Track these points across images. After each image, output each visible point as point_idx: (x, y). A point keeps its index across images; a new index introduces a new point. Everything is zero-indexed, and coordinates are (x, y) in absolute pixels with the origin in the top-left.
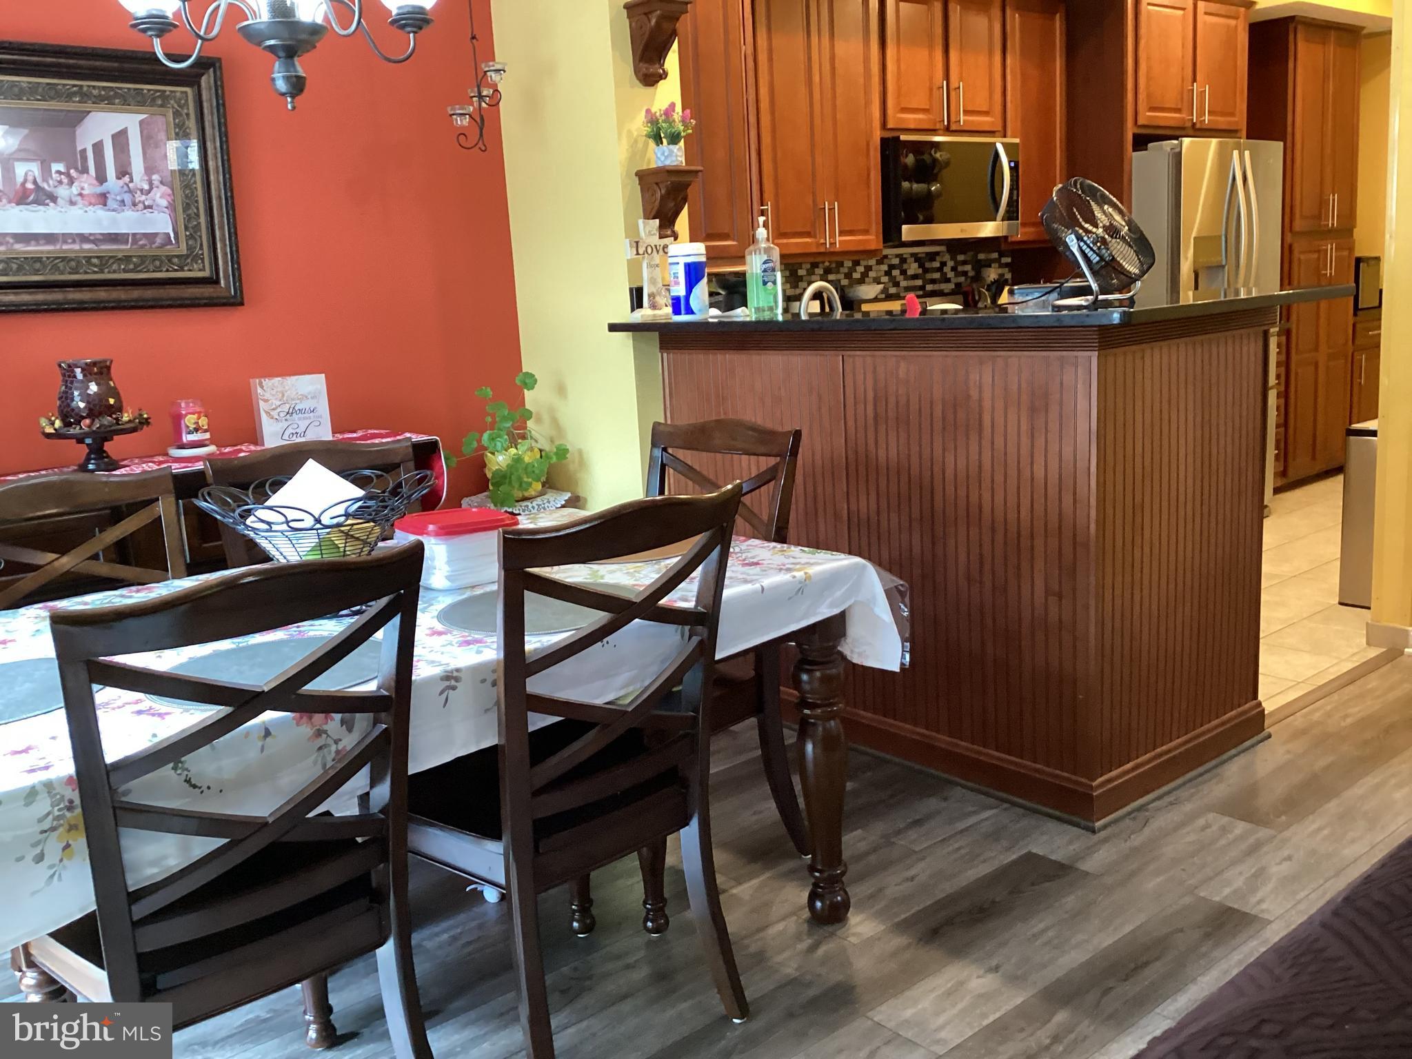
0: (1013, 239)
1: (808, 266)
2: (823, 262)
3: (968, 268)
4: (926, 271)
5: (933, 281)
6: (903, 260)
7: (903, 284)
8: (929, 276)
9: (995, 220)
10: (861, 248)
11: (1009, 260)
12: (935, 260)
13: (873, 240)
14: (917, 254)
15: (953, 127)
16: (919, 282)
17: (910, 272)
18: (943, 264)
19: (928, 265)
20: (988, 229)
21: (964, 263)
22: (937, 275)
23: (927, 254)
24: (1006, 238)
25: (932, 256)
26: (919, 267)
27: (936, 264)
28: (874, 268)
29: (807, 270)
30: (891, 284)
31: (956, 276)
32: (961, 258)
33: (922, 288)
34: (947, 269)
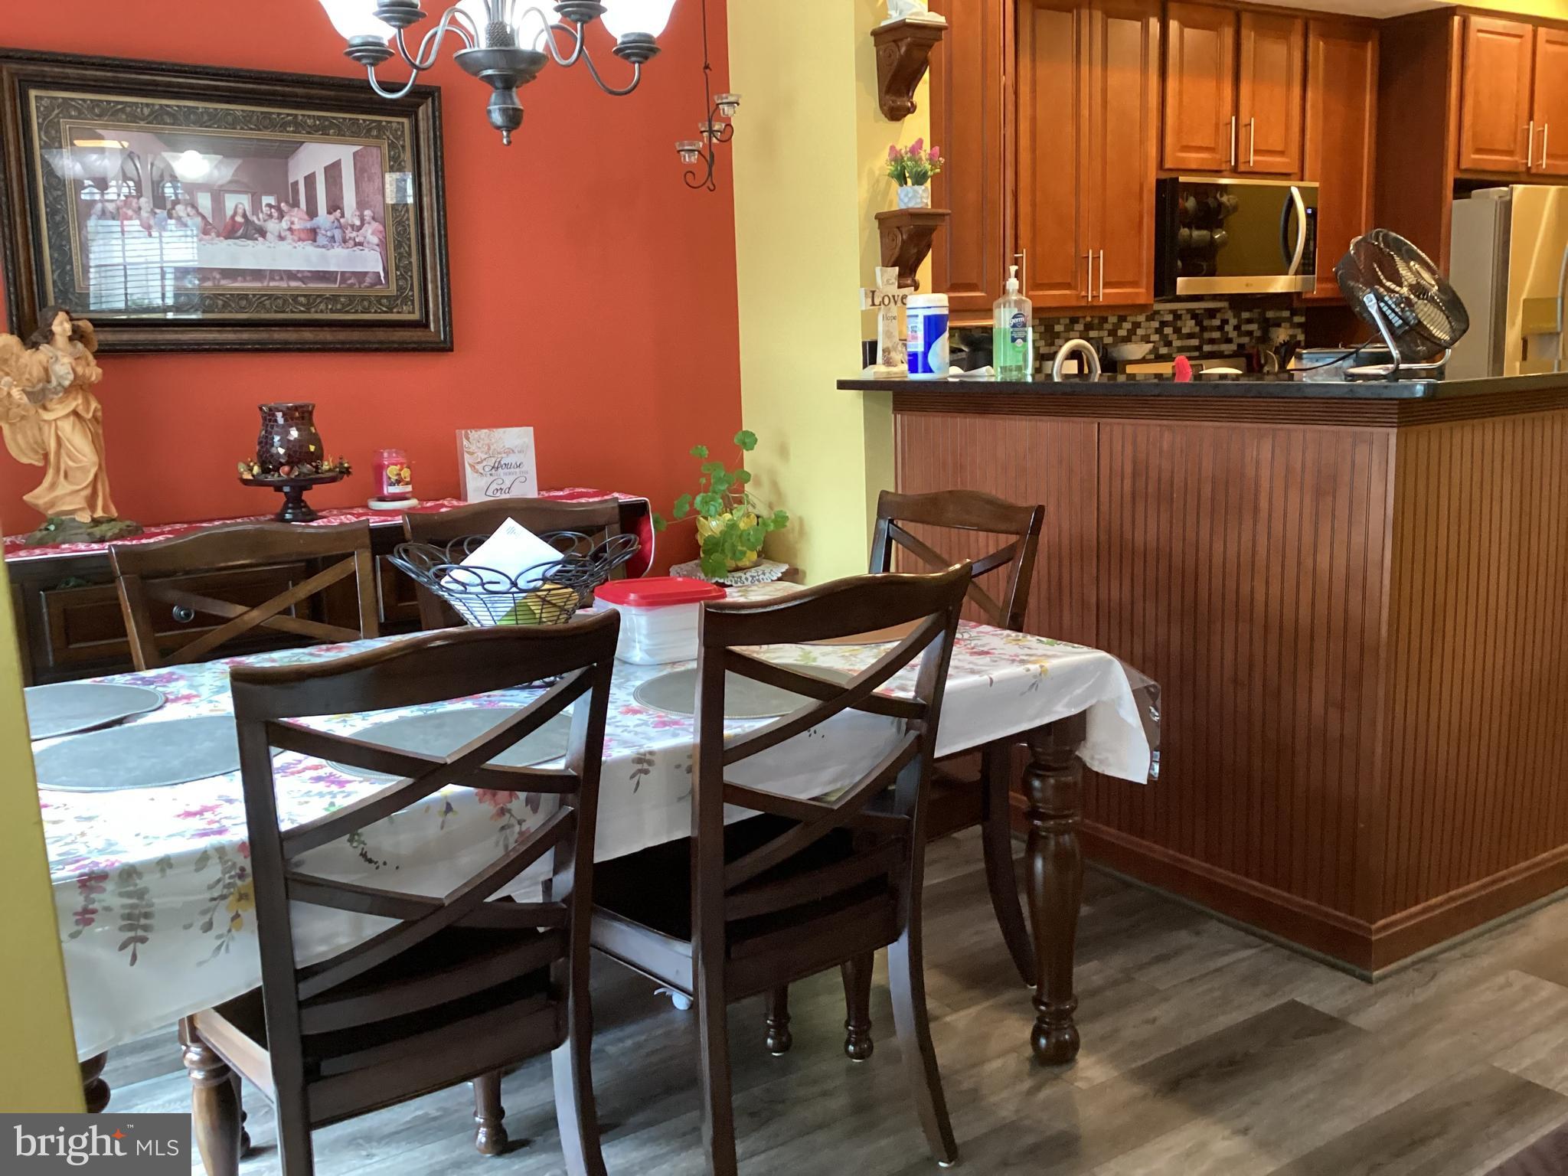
0: (1309, 296)
1: (1068, 321)
2: (1084, 317)
3: (1254, 327)
4: (1203, 329)
5: (1212, 341)
6: (1177, 316)
7: (1177, 343)
8: (1207, 335)
9: (1287, 274)
10: (1130, 302)
11: (1302, 319)
12: (1214, 317)
13: (1142, 293)
14: (1194, 310)
15: (1242, 168)
16: (1195, 342)
17: (1184, 331)
18: (1225, 322)
19: (1206, 323)
20: (1280, 284)
21: (1249, 321)
22: (1216, 335)
23: (1206, 310)
24: (1299, 294)
25: (1212, 313)
26: (1196, 324)
27: (1217, 322)
28: (1143, 325)
29: (1066, 325)
30: (1162, 343)
31: (1239, 336)
32: (1245, 315)
33: (1199, 348)
34: (1229, 328)
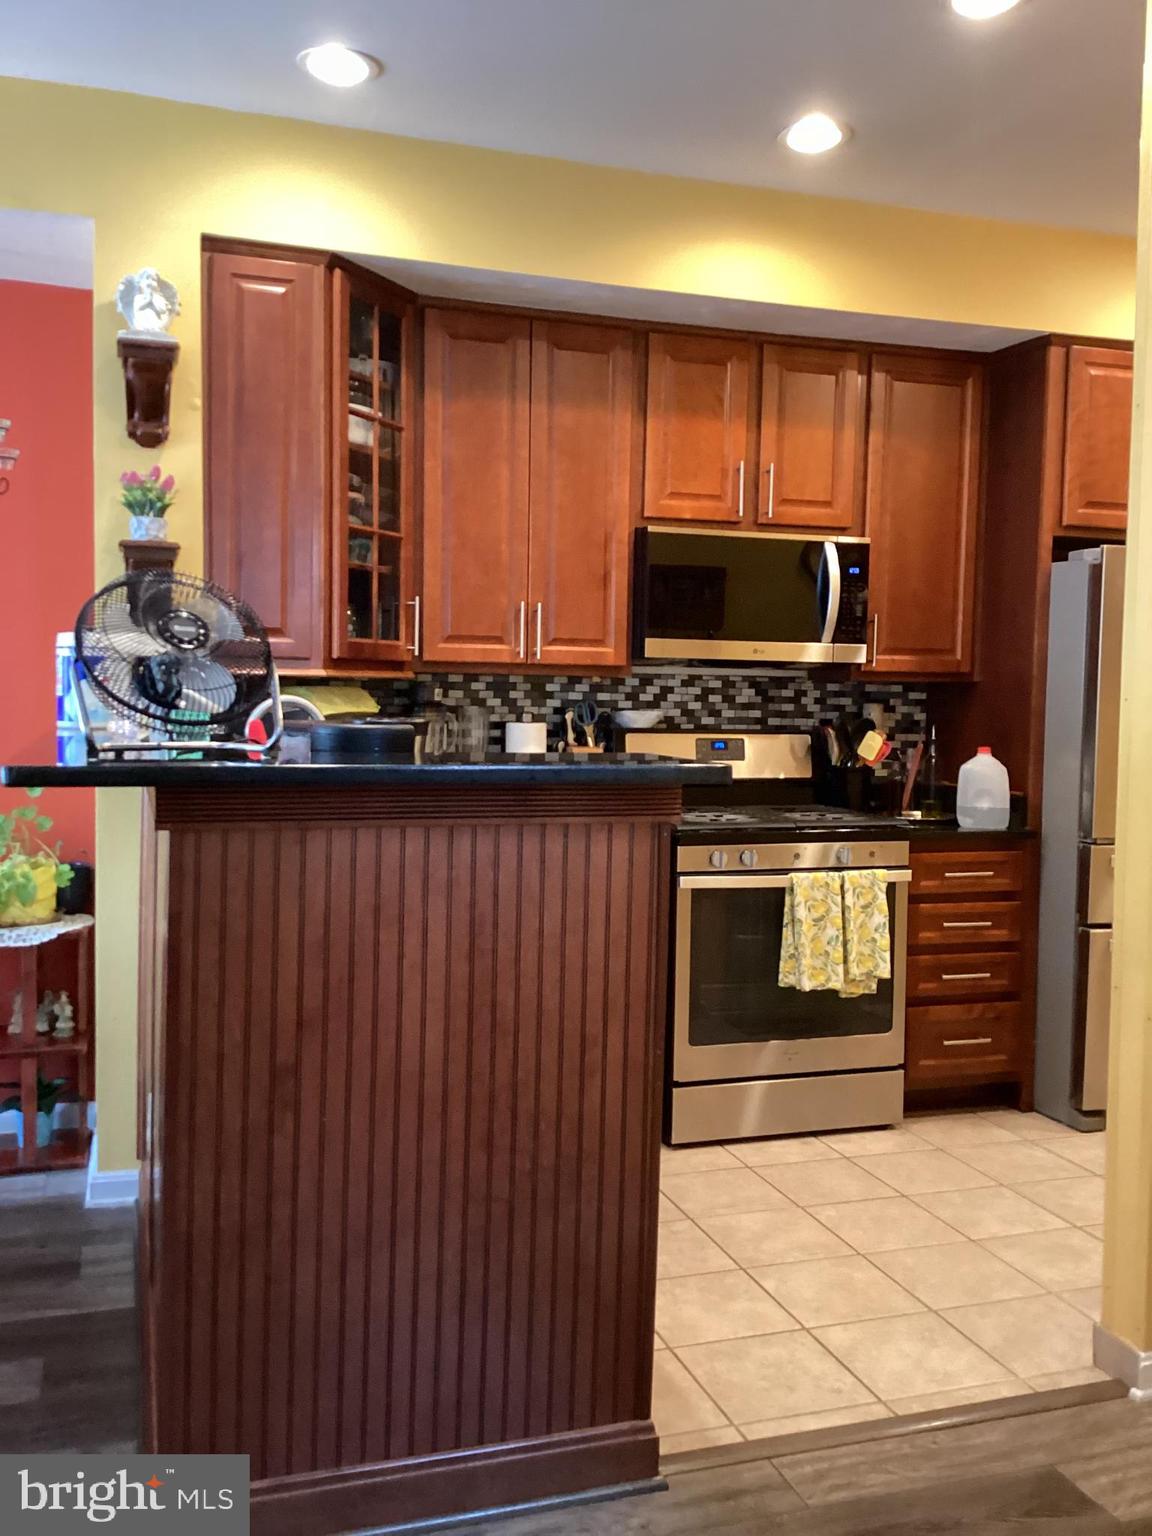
3: (846, 701)
5: (782, 714)
7: (728, 713)
9: (819, 641)
10: (589, 662)
12: (786, 688)
13: (611, 652)
15: (761, 520)
17: (739, 700)
18: (800, 694)
19: (772, 693)
20: (814, 652)
22: (789, 707)
23: (771, 679)
25: (782, 683)
26: (757, 694)
27: (788, 693)
31: (822, 710)
32: (832, 687)
33: (761, 721)
34: (806, 701)
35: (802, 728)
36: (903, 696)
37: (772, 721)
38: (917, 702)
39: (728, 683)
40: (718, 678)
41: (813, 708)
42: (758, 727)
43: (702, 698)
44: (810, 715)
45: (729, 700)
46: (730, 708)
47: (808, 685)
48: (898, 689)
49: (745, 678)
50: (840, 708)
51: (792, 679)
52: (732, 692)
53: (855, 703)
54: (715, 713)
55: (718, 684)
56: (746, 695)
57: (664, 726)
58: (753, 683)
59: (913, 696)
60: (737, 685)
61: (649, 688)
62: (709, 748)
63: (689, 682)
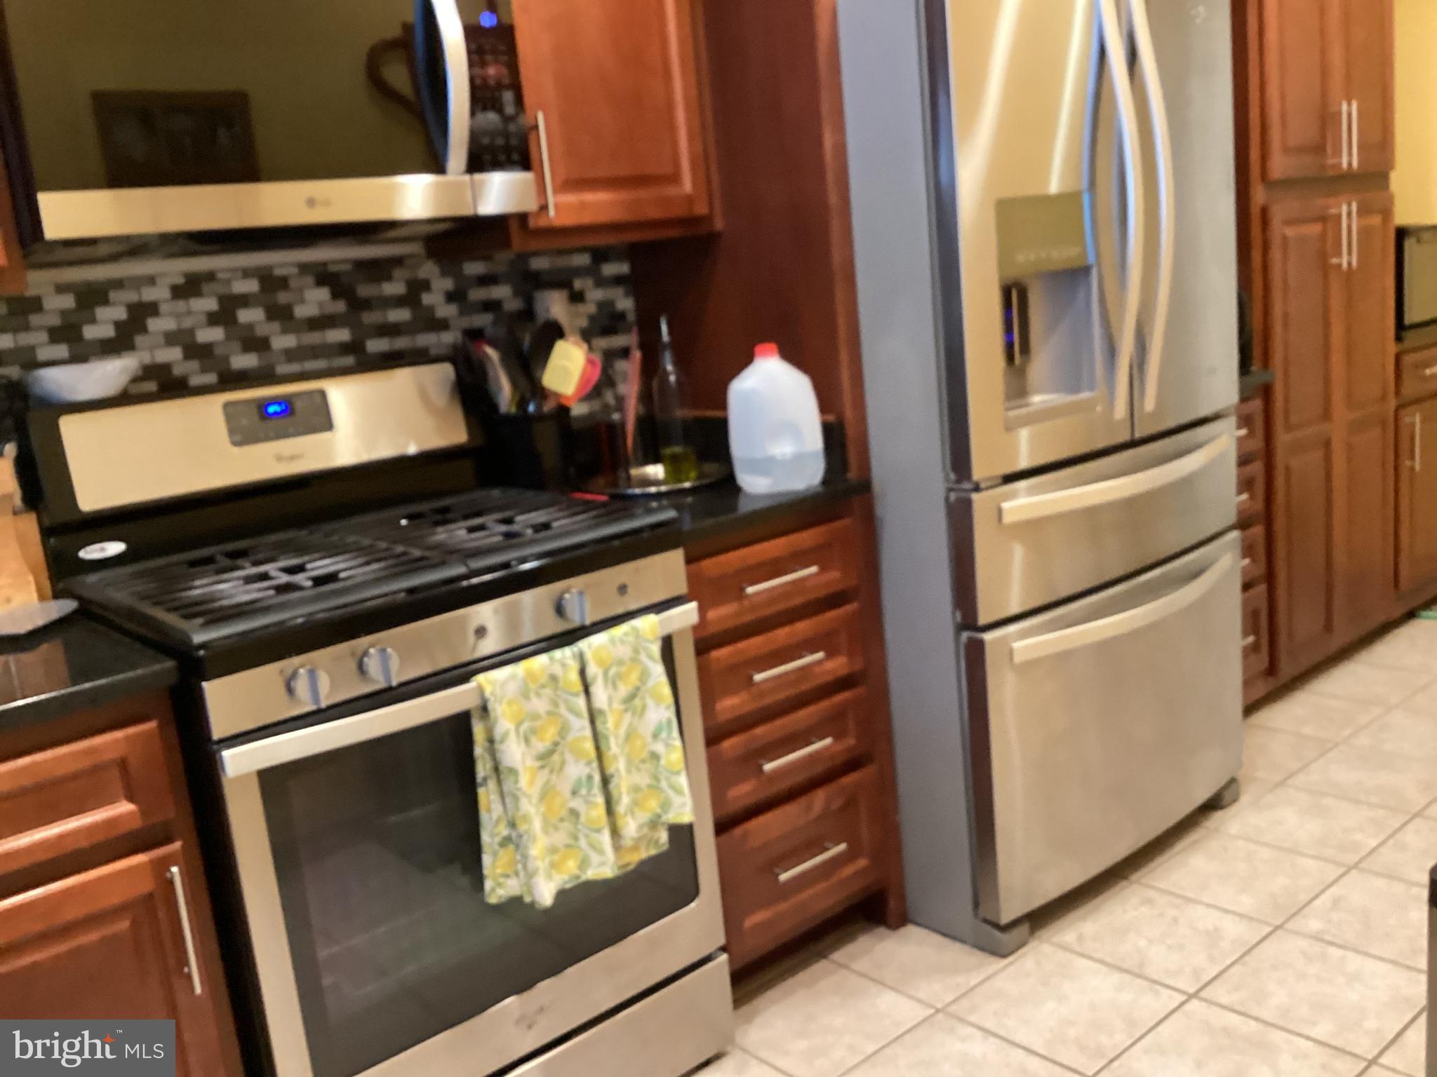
3: (502, 292)
4: (358, 305)
8: (370, 318)
11: (623, 268)
12: (389, 278)
16: (341, 335)
17: (301, 312)
18: (418, 287)
19: (364, 291)
21: (486, 280)
22: (400, 315)
23: (360, 265)
25: (377, 270)
26: (335, 297)
27: (395, 288)
28: (164, 308)
31: (462, 313)
32: (473, 268)
34: (433, 299)
35: (433, 352)
36: (592, 271)
37: (376, 346)
38: (618, 280)
39: (271, 282)
40: (247, 273)
41: (446, 311)
42: (349, 360)
43: (224, 316)
44: (442, 325)
45: (281, 314)
46: (285, 331)
47: (428, 270)
48: (583, 260)
49: (304, 268)
50: (491, 306)
51: (398, 261)
52: (283, 298)
53: (516, 293)
54: (257, 344)
55: (251, 286)
56: (315, 300)
57: (151, 386)
58: (324, 276)
59: (610, 269)
60: (293, 283)
61: (103, 313)
62: (256, 417)
63: (190, 287)
